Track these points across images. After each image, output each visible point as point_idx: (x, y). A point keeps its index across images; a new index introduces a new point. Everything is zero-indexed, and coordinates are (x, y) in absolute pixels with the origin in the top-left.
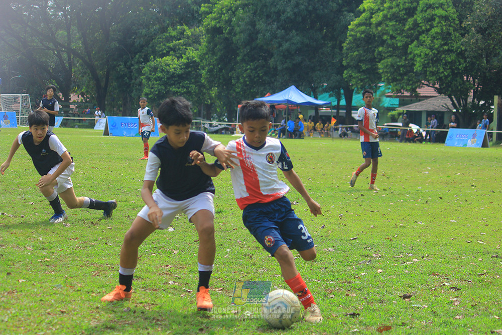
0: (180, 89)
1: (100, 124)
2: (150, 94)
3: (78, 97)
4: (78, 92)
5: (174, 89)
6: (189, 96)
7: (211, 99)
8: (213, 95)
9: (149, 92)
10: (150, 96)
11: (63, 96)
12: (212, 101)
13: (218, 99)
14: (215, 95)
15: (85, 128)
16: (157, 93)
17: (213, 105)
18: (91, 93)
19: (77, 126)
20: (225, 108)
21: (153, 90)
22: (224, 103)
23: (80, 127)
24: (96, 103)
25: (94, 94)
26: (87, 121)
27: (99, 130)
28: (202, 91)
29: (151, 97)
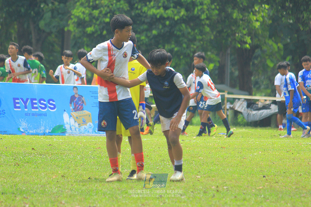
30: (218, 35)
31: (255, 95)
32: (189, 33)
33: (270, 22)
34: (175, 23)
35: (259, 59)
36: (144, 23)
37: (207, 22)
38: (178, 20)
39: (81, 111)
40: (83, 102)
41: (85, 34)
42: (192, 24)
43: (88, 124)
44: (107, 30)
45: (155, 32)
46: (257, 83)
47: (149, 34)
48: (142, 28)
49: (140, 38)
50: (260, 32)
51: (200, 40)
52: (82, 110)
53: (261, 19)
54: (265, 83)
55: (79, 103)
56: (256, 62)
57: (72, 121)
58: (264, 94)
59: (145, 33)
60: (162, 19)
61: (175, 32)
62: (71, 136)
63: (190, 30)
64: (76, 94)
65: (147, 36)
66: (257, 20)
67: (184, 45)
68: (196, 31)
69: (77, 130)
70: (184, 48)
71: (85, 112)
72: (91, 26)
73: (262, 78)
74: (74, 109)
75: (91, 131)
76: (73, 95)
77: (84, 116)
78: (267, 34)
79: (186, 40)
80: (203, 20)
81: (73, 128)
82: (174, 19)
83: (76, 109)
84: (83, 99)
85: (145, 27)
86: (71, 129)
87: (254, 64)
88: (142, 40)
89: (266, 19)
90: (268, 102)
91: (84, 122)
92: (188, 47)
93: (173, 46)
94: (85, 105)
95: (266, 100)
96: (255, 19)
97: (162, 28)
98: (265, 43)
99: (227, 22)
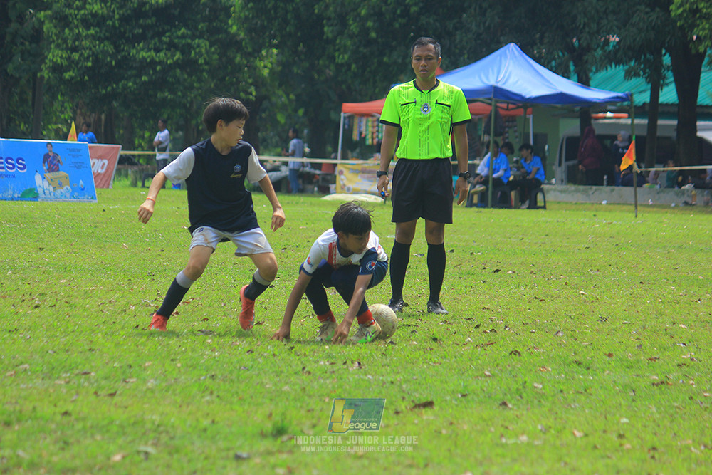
0: (162, 54)
2: (68, 69)
5: (143, 54)
6: (190, 75)
7: (259, 82)
8: (266, 72)
9: (65, 63)
10: (67, 75)
12: (263, 91)
13: (280, 86)
14: (271, 70)
16: (90, 64)
17: (265, 103)
20: (301, 112)
21: (76, 56)
22: (298, 96)
28: (231, 61)
29: (72, 78)
30: (218, 82)
31: (263, 155)
32: (185, 80)
33: (280, 68)
34: (168, 69)
35: (267, 112)
36: (132, 68)
37: (206, 67)
38: (171, 64)
39: (57, 173)
40: (59, 161)
41: (62, 80)
42: (188, 70)
43: (65, 188)
44: (88, 76)
45: (144, 78)
46: (264, 140)
47: (138, 81)
48: (129, 73)
49: (127, 85)
50: (269, 80)
51: (198, 89)
52: (58, 170)
53: (269, 65)
54: (274, 140)
55: (55, 162)
56: (263, 115)
57: (46, 183)
58: (272, 154)
59: (132, 80)
60: (153, 63)
61: (168, 78)
62: (45, 202)
63: (186, 76)
64: (51, 151)
65: (135, 83)
66: (265, 67)
67: (179, 93)
68: (194, 77)
69: (52, 194)
70: (179, 97)
71: (62, 173)
72: (69, 71)
73: (271, 134)
74: (48, 170)
75: (68, 195)
76: (46, 152)
77: (60, 178)
78: (277, 84)
79: (181, 88)
80: (201, 64)
81: (47, 192)
82: (167, 62)
83: (50, 170)
84: (59, 158)
85: (134, 72)
86: (44, 193)
87: (261, 117)
88: (130, 87)
89: (274, 65)
90: (277, 164)
91: (60, 185)
92: (184, 96)
93: (167, 94)
94: (61, 165)
95: (275, 161)
96: (262, 64)
97: (153, 74)
98: (274, 93)
99: (229, 67)
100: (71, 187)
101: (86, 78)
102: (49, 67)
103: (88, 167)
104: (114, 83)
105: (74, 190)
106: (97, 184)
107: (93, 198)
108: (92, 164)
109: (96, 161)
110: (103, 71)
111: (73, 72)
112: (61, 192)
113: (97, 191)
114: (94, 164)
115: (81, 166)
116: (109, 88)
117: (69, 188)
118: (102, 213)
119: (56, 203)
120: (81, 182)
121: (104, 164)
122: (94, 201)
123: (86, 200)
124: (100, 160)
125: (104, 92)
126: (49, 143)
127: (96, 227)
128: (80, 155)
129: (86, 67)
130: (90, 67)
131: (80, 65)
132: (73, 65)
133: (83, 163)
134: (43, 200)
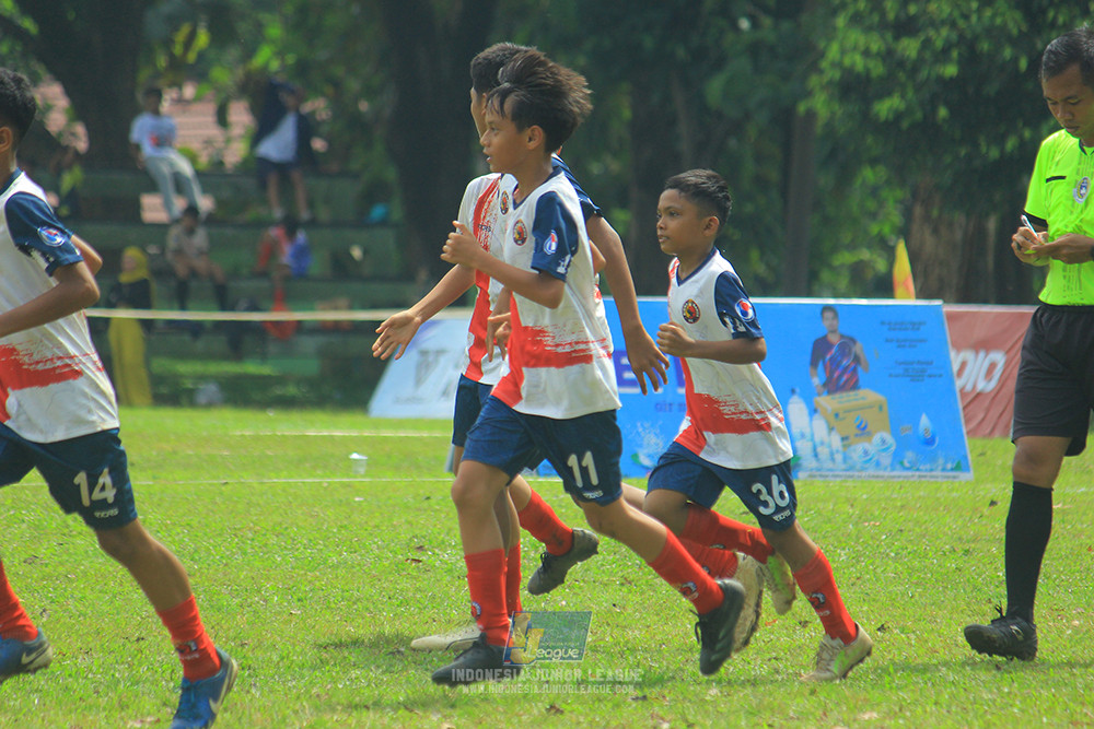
1: (426, 362)
2: (885, 88)
3: (222, 119)
4: (222, 75)
9: (877, 69)
10: (885, 108)
11: (79, 111)
15: (287, 403)
16: (951, 70)
18: (337, 84)
19: (211, 389)
23: (240, 394)
24: (391, 174)
25: (369, 92)
26: (309, 344)
27: (416, 423)
29: (899, 116)
100: (894, 433)
101: (943, 112)
102: (830, 83)
103: (944, 375)
104: (1026, 124)
105: (903, 444)
106: (973, 424)
107: (961, 466)
108: (955, 368)
109: (968, 355)
110: (992, 89)
111: (903, 97)
112: (866, 453)
113: (972, 446)
114: (963, 365)
115: (923, 372)
116: (1011, 144)
117: (890, 439)
118: (986, 510)
119: (850, 483)
120: (924, 421)
121: (992, 366)
122: (964, 476)
123: (938, 473)
124: (982, 354)
125: (994, 153)
126: (827, 308)
127: (967, 552)
128: (922, 341)
129: (941, 80)
130: (951, 79)
131: (923, 74)
132: (902, 76)
133: (930, 363)
134: (812, 476)
